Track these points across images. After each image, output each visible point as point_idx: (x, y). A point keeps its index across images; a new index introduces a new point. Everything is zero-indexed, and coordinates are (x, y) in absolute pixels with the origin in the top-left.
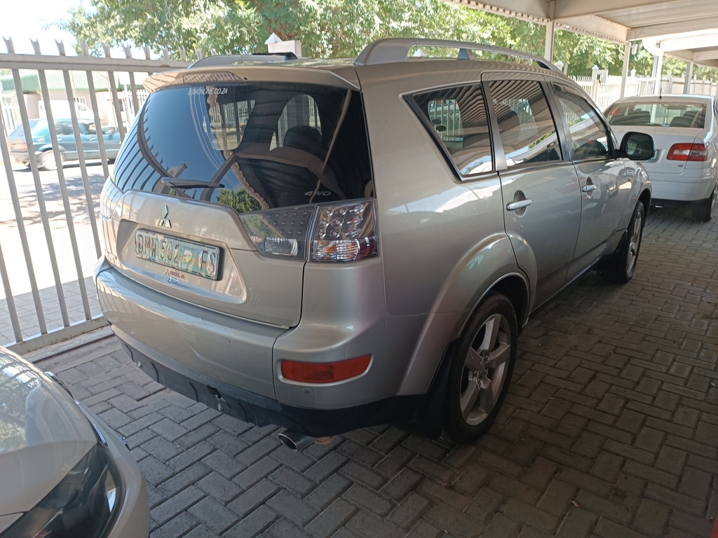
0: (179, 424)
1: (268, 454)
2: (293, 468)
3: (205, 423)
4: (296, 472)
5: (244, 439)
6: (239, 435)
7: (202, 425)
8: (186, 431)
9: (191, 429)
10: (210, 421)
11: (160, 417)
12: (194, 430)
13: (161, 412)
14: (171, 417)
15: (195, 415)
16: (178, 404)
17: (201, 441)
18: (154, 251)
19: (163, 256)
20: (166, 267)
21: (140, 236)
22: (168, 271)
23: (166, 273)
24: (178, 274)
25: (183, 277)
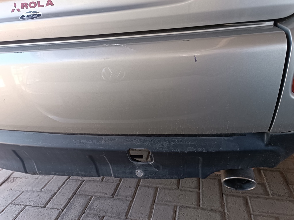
0: (45, 207)
1: (154, 202)
2: (187, 205)
3: (72, 197)
4: (194, 208)
5: (121, 197)
6: (113, 195)
7: (70, 200)
8: (57, 212)
9: (62, 207)
10: (75, 193)
11: (19, 208)
12: (65, 207)
13: (16, 202)
14: (32, 203)
15: (56, 193)
16: (29, 189)
17: (81, 215)
20: (13, 2)
22: (15, 5)
23: (13, 11)
24: (39, 2)
25: (50, 3)
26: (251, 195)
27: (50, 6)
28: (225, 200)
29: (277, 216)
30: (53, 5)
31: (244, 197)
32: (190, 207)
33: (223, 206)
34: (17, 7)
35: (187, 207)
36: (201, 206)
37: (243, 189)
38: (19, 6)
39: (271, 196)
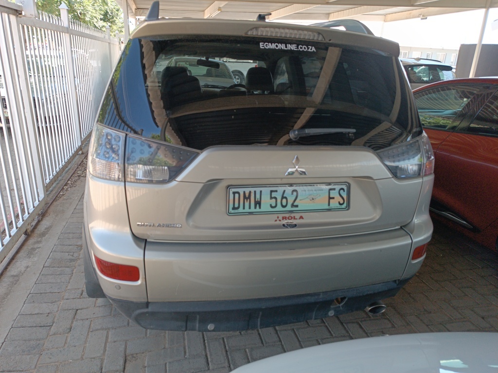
18: (258, 203)
19: (274, 205)
20: (277, 215)
21: (234, 193)
22: (278, 217)
23: (276, 221)
24: (294, 217)
25: (301, 217)
26: (360, 320)
27: (301, 219)
28: (346, 327)
29: (382, 330)
30: (303, 218)
31: (356, 322)
32: (327, 338)
33: (347, 332)
34: (279, 219)
35: (325, 339)
36: (334, 335)
37: (377, 312)
38: (281, 218)
39: (373, 318)
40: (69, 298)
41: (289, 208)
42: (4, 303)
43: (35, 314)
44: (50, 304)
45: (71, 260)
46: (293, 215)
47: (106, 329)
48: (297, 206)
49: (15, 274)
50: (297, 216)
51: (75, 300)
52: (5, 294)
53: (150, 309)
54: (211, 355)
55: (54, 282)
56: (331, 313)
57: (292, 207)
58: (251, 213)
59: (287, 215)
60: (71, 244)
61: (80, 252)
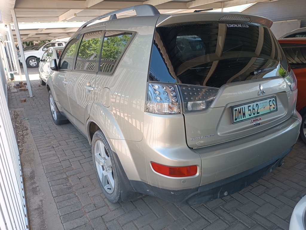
18: (244, 114)
19: (250, 114)
20: (251, 120)
21: (235, 110)
22: (252, 121)
23: (251, 123)
25: (260, 119)
38: (253, 121)
40: (89, 211)
41: (256, 115)
42: (47, 227)
43: (76, 227)
44: (80, 219)
45: (69, 188)
46: (257, 118)
47: (131, 222)
48: (259, 113)
49: (36, 207)
50: (258, 118)
51: (94, 211)
52: (41, 222)
53: (199, 191)
54: (205, 216)
55: (70, 204)
56: (271, 170)
57: (257, 114)
58: (242, 121)
59: (255, 119)
60: (59, 178)
61: (70, 182)
